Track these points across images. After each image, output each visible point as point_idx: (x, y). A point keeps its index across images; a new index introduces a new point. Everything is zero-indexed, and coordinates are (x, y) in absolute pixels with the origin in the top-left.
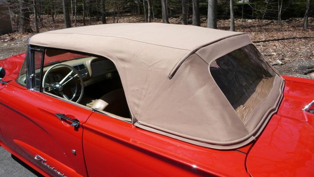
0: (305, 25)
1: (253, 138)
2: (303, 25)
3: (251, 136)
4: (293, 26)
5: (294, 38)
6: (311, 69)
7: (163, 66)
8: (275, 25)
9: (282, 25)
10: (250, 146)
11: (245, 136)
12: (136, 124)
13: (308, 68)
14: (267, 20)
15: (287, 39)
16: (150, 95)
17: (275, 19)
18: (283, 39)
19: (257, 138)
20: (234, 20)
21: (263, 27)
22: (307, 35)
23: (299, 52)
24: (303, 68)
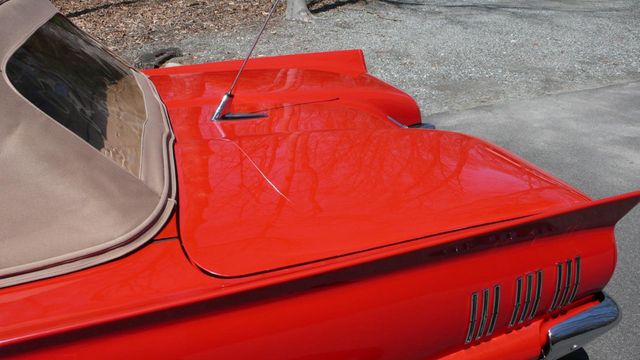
1: (172, 202)
3: (166, 201)
5: (106, 6)
6: (161, 57)
10: (175, 215)
11: (150, 213)
13: (157, 56)
15: (93, 10)
18: (86, 11)
19: (177, 198)
23: (128, 30)
24: (147, 58)
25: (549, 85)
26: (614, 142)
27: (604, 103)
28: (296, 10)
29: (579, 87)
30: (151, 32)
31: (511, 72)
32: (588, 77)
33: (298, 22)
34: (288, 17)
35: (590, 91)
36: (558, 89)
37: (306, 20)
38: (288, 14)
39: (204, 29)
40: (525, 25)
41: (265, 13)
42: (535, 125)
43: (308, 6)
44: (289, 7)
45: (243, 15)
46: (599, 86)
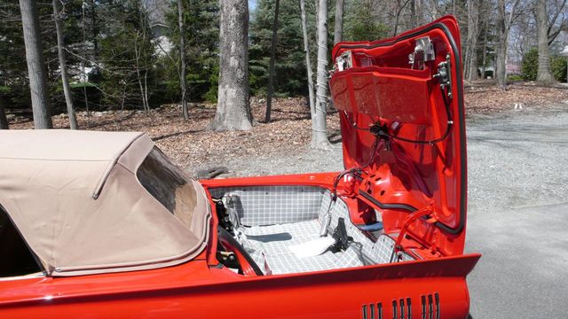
0: (186, 115)
2: (183, 115)
4: (168, 117)
5: (177, 134)
6: (213, 173)
7: (82, 186)
8: (143, 118)
9: (153, 117)
12: (55, 274)
13: (210, 172)
14: (127, 111)
15: (167, 136)
16: (69, 227)
17: (139, 109)
18: (162, 137)
20: (74, 115)
21: (123, 123)
22: (192, 128)
23: (191, 152)
24: (202, 173)
25: (515, 200)
26: (556, 246)
27: (557, 215)
28: (318, 142)
29: (540, 203)
30: (208, 154)
31: (485, 190)
32: (551, 195)
33: (320, 150)
34: (313, 146)
35: (549, 206)
36: (522, 204)
37: (326, 149)
38: (312, 144)
39: (247, 153)
40: (506, 154)
41: (295, 143)
42: (494, 231)
43: (329, 138)
44: (314, 138)
45: (278, 144)
46: (558, 202)
